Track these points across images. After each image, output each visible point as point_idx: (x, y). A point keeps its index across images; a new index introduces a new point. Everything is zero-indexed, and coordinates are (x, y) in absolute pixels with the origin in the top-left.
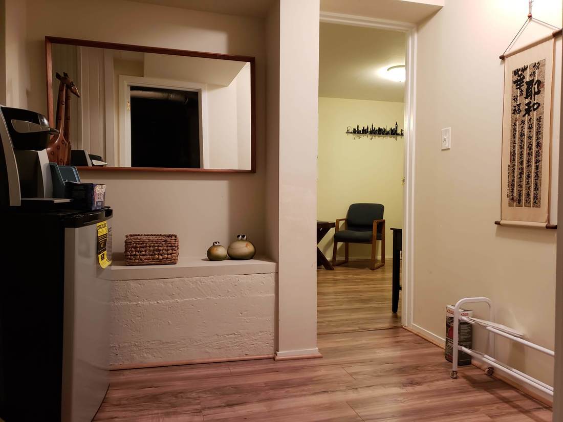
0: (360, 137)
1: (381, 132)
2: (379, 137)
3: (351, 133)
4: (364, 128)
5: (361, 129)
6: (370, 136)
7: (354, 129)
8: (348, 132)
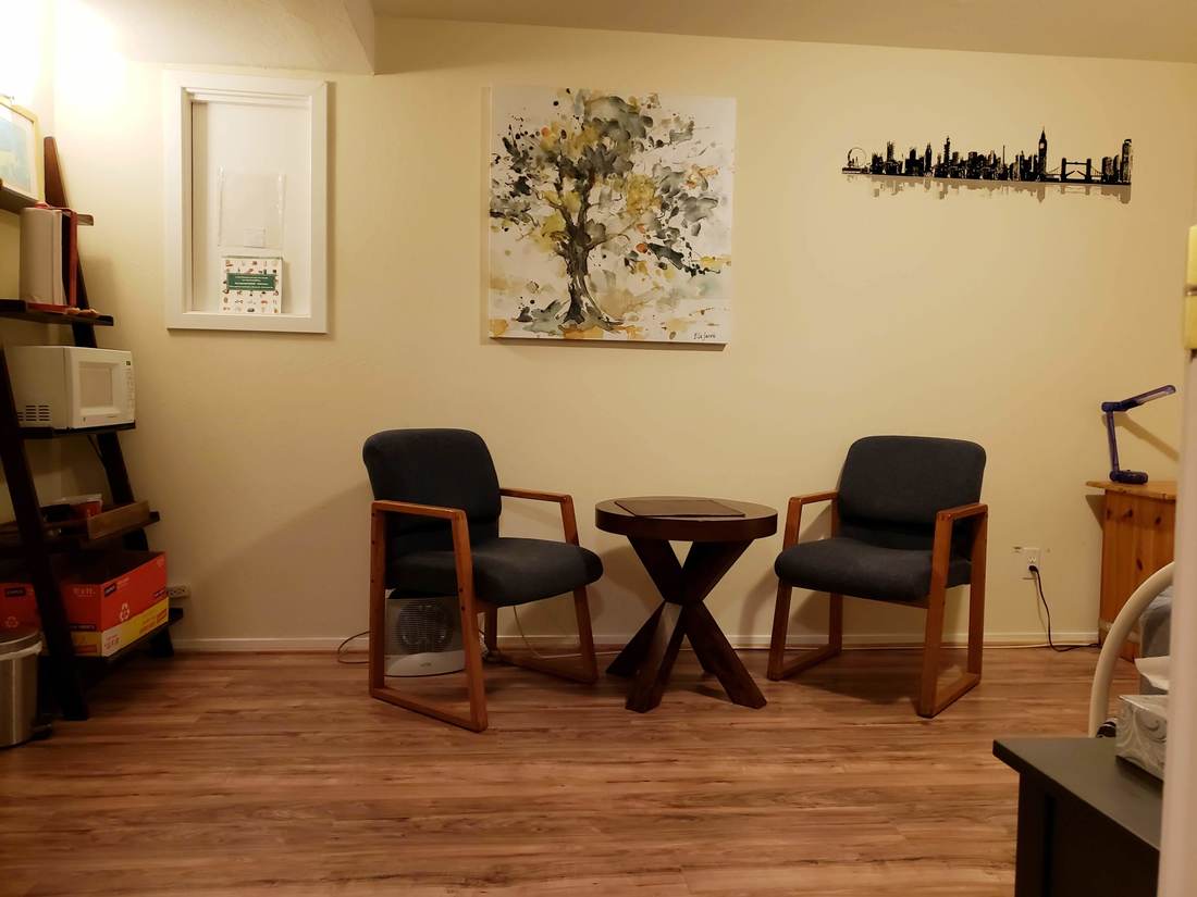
0: (898, 189)
1: (979, 169)
2: (972, 188)
3: (864, 171)
4: (913, 153)
5: (900, 156)
6: (936, 185)
7: (876, 159)
8: (851, 168)
